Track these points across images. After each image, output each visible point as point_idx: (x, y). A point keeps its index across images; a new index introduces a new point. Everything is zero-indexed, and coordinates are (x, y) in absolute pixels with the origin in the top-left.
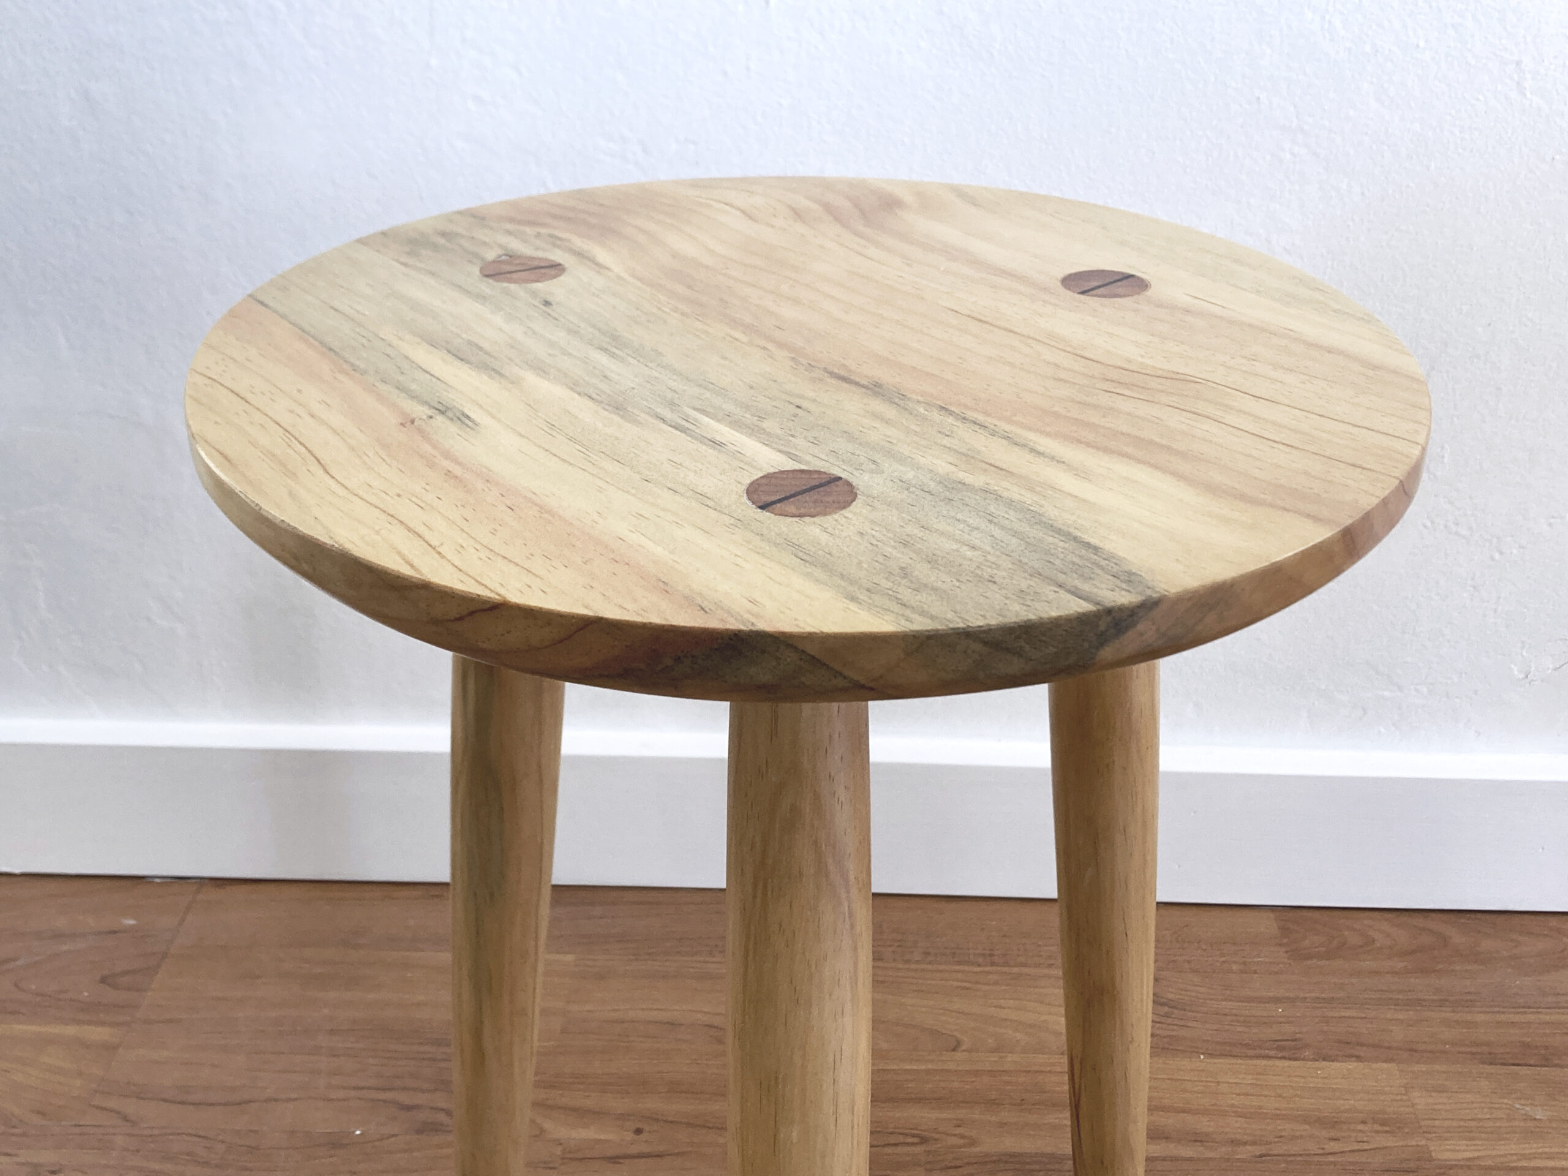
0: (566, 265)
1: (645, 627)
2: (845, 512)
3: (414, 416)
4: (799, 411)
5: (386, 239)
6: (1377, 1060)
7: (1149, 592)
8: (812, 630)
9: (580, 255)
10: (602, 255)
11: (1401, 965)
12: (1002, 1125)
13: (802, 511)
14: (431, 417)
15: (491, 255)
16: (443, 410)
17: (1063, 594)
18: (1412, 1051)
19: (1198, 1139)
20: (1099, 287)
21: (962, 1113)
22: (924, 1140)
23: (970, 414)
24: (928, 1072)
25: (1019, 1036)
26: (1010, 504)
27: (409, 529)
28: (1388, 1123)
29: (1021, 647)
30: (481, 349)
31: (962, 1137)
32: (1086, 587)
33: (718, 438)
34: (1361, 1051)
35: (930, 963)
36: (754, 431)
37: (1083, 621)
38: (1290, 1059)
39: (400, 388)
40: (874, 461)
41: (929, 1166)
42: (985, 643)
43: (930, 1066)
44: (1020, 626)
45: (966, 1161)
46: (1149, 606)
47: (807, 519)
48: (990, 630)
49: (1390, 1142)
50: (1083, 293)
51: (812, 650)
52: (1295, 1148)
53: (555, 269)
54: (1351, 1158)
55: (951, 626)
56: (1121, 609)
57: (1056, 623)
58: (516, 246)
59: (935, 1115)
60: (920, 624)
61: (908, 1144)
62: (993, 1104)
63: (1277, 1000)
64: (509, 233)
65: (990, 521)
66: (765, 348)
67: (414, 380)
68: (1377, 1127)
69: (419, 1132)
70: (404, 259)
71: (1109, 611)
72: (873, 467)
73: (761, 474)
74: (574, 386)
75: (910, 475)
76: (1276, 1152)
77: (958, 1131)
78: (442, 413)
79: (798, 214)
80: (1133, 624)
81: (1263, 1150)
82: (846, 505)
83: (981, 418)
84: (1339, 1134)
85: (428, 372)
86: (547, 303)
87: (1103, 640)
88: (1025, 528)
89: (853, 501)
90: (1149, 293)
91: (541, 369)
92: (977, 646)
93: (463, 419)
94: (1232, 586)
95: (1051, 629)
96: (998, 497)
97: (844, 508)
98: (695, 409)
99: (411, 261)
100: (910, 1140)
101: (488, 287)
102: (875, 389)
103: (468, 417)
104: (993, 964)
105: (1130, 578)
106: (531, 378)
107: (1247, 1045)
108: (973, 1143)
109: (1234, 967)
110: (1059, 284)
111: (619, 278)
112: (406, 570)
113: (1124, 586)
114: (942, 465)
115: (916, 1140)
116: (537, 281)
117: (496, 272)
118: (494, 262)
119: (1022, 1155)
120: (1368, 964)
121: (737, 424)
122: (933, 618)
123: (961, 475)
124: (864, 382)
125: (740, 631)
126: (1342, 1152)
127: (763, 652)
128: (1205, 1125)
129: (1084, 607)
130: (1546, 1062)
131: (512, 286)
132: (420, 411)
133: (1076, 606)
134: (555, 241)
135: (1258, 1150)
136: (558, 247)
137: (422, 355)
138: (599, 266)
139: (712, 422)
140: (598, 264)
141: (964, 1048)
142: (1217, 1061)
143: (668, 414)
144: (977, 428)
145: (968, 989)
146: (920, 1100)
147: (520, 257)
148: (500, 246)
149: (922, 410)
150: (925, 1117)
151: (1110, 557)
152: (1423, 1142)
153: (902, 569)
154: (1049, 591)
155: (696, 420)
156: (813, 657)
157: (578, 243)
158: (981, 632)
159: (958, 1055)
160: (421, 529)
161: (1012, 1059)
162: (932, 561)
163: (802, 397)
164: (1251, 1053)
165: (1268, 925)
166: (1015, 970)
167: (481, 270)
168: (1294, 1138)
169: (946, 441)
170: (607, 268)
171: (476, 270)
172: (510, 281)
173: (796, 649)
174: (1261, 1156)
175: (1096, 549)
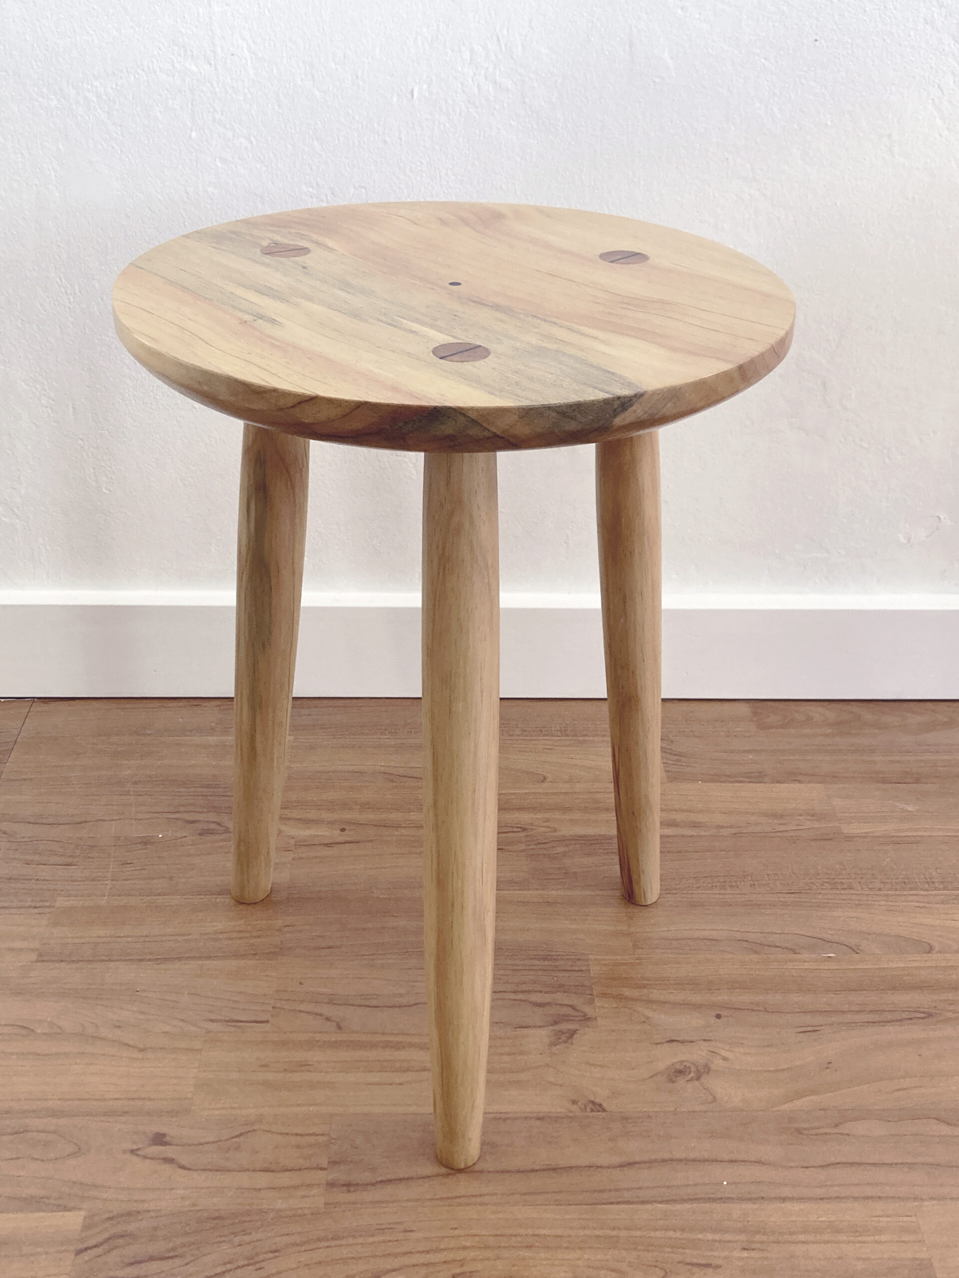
0: (310, 248)
1: (388, 405)
2: (485, 360)
3: (246, 319)
4: (456, 318)
5: (199, 235)
6: (809, 782)
7: (639, 390)
8: (473, 406)
9: (317, 243)
10: (330, 243)
11: (830, 731)
12: (571, 820)
13: (463, 360)
14: (255, 320)
15: (265, 243)
16: (262, 317)
17: (596, 391)
18: (834, 778)
19: (695, 825)
20: (621, 259)
21: (547, 815)
22: (524, 830)
23: (548, 319)
24: (526, 793)
25: (582, 773)
26: (571, 356)
27: (260, 367)
28: (814, 815)
29: (576, 416)
30: (273, 289)
31: (548, 827)
32: (607, 388)
33: (413, 329)
34: (800, 778)
35: (527, 736)
36: (432, 326)
37: (606, 402)
38: (756, 783)
39: (234, 307)
40: (498, 339)
41: (528, 843)
42: (558, 413)
43: (526, 791)
44: (575, 404)
45: (551, 840)
46: (638, 396)
47: (465, 363)
48: (561, 406)
49: (817, 825)
50: (612, 262)
51: (473, 416)
52: (758, 829)
53: (304, 251)
54: (792, 834)
55: (542, 403)
56: (624, 397)
57: (592, 404)
58: (278, 238)
59: (532, 815)
60: (525, 403)
61: (513, 832)
62: (566, 809)
63: (749, 751)
64: (274, 232)
65: (560, 363)
66: (433, 289)
67: (240, 303)
68: (809, 818)
69: (200, 834)
70: (214, 245)
71: (619, 398)
72: (498, 341)
73: (438, 345)
74: (329, 307)
75: (518, 344)
76: (745, 832)
77: (545, 824)
78: (259, 318)
79: (443, 222)
80: (632, 405)
81: (738, 830)
82: (485, 357)
83: (554, 320)
84: (785, 822)
85: (247, 300)
86: (304, 267)
87: (615, 414)
88: (578, 365)
89: (488, 355)
90: (648, 262)
91: (310, 299)
92: (554, 414)
93: (273, 321)
94: (680, 388)
95: (590, 406)
96: (564, 354)
97: (485, 358)
98: (398, 316)
99: (218, 246)
100: (516, 830)
101: (267, 259)
102: (497, 307)
103: (275, 320)
104: (567, 736)
105: (630, 385)
106: (305, 304)
107: (729, 776)
108: (555, 830)
109: (722, 734)
110: (598, 257)
111: (343, 255)
112: (263, 383)
113: (626, 387)
114: (534, 340)
115: (519, 830)
116: (296, 256)
117: (269, 251)
118: (267, 246)
119: (585, 836)
120: (808, 731)
121: (424, 324)
122: (532, 400)
123: (544, 345)
124: (490, 304)
125: (437, 406)
126: (787, 831)
127: (449, 417)
128: (702, 818)
129: (607, 396)
130: (917, 781)
131: (281, 259)
132: (247, 317)
133: (602, 396)
134: (302, 237)
135: (734, 831)
136: (304, 239)
137: (240, 292)
138: (331, 250)
139: (409, 322)
140: (329, 248)
141: (549, 780)
142: (710, 784)
143: (384, 319)
144: (552, 324)
145: (551, 749)
146: (521, 809)
147: (281, 244)
148: (269, 238)
149: (522, 317)
150: (525, 817)
151: (621, 377)
152: (837, 825)
153: (516, 382)
154: (590, 390)
155: (401, 321)
156: (473, 420)
157: (315, 237)
158: (556, 407)
159: (545, 785)
160: (266, 367)
161: (579, 787)
162: (531, 379)
163: (457, 311)
164: (731, 780)
165: (744, 709)
166: (580, 738)
167: (261, 250)
168: (757, 824)
169: (536, 330)
170: (335, 250)
171: (258, 251)
172: (280, 256)
173: (465, 415)
174: (735, 834)
175: (613, 374)
